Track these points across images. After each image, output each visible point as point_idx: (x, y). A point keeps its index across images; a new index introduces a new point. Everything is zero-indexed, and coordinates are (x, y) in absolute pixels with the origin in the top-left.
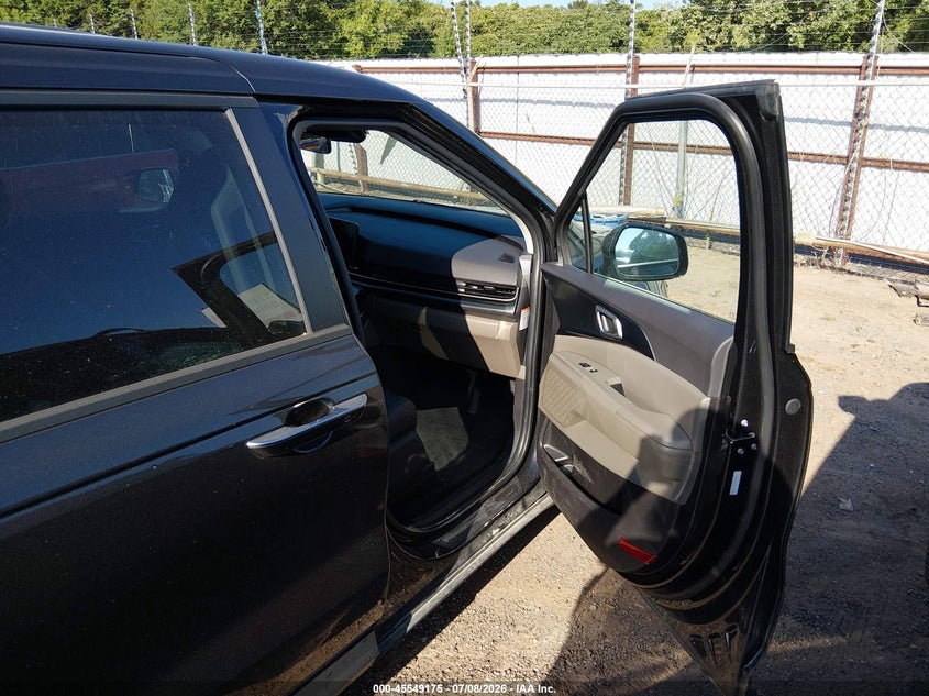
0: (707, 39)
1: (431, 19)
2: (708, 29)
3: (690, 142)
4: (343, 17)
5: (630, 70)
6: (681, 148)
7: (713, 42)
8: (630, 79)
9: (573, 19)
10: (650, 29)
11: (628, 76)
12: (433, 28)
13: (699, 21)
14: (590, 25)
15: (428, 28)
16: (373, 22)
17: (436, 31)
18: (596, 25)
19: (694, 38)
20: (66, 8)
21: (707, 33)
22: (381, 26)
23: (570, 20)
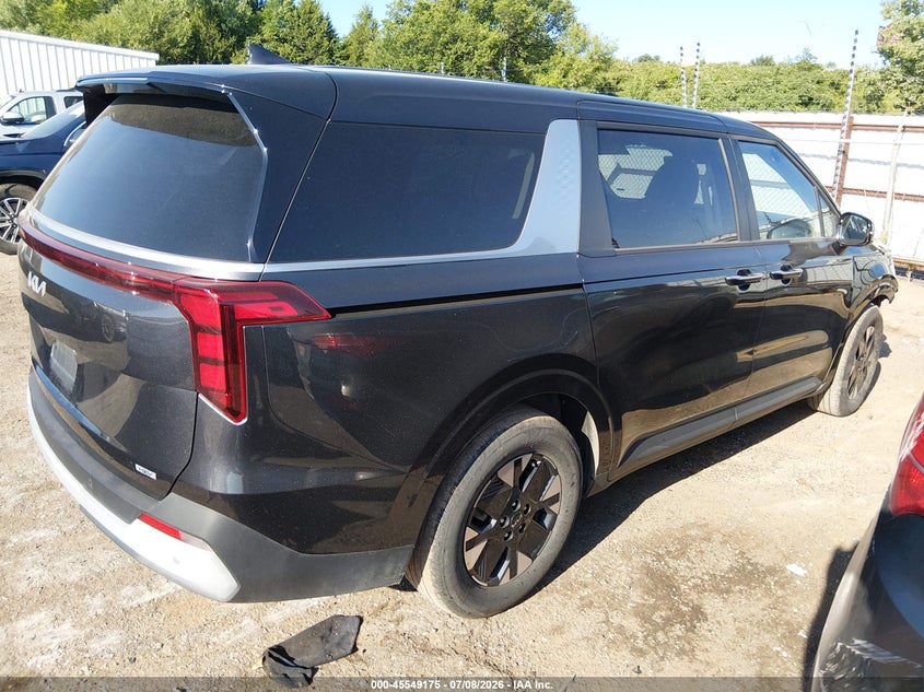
0: (907, 100)
1: (618, 75)
2: (908, 90)
3: (897, 191)
4: (538, 72)
5: (845, 128)
6: (889, 195)
7: (913, 104)
8: (844, 135)
9: (761, 76)
10: (843, 88)
11: (843, 132)
12: (618, 83)
13: (898, 82)
14: (779, 83)
15: (613, 83)
16: (564, 77)
17: (621, 85)
18: (785, 82)
19: (892, 98)
20: (298, 59)
21: (906, 94)
22: (571, 79)
23: (758, 77)
